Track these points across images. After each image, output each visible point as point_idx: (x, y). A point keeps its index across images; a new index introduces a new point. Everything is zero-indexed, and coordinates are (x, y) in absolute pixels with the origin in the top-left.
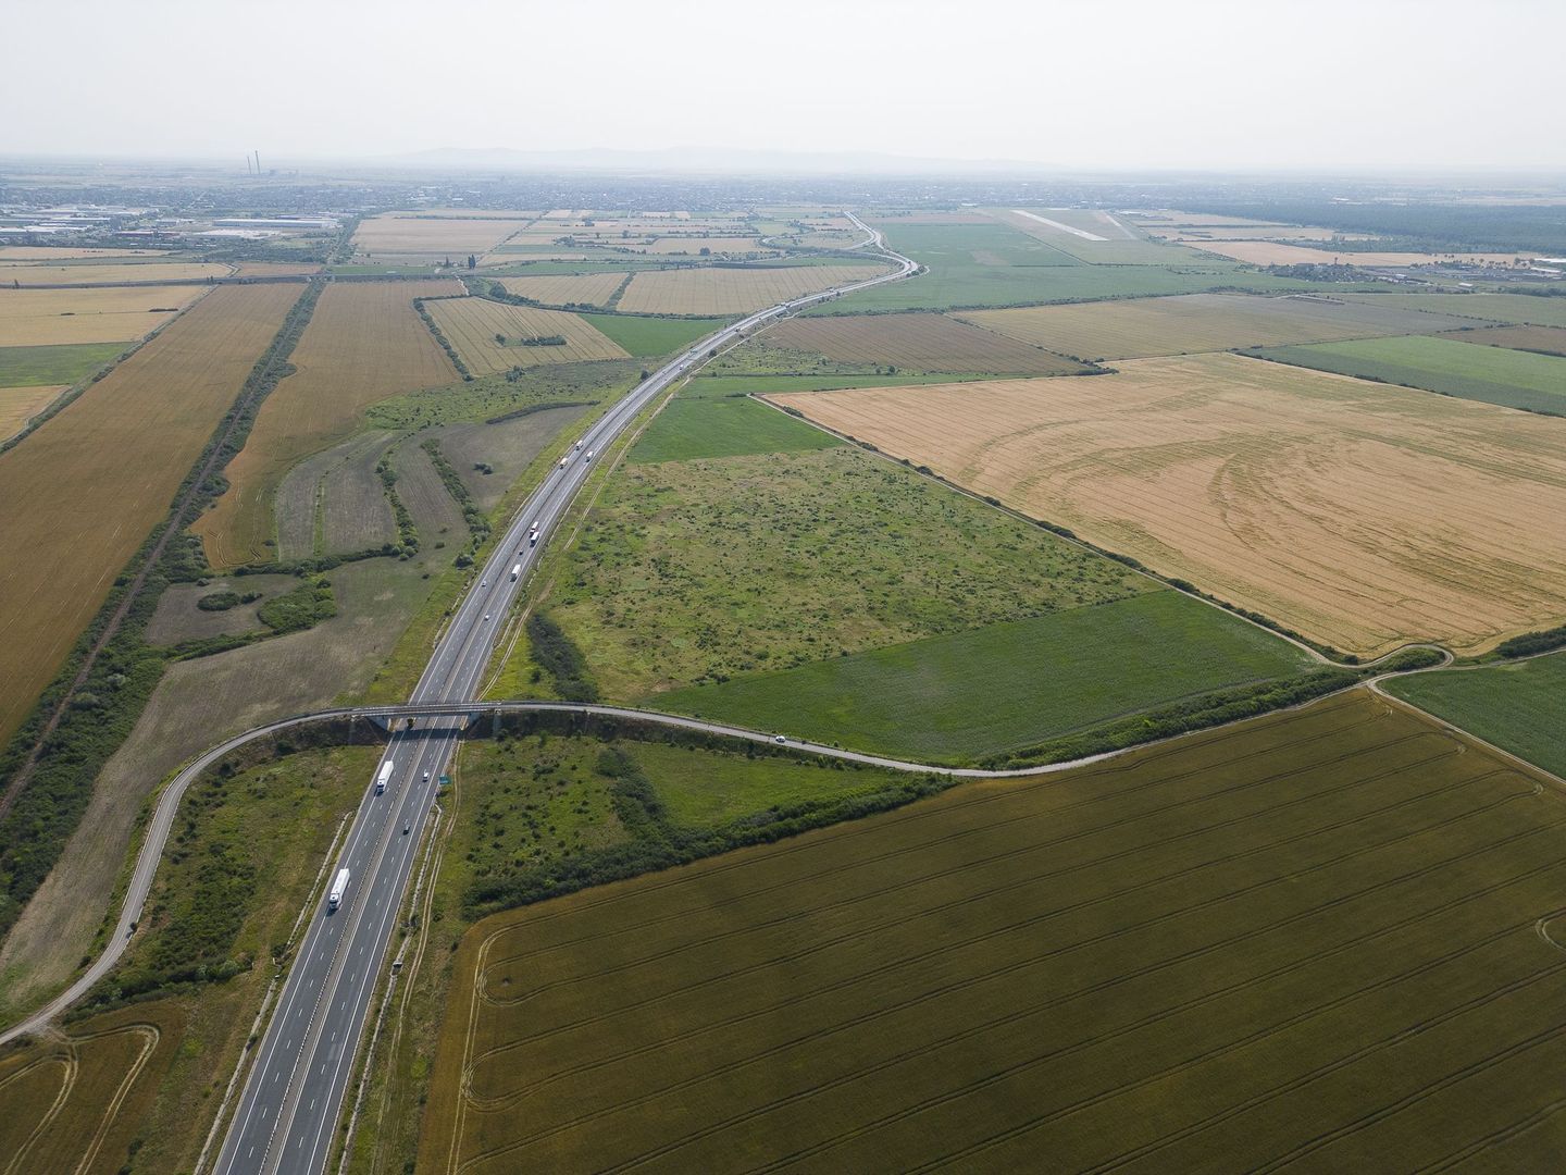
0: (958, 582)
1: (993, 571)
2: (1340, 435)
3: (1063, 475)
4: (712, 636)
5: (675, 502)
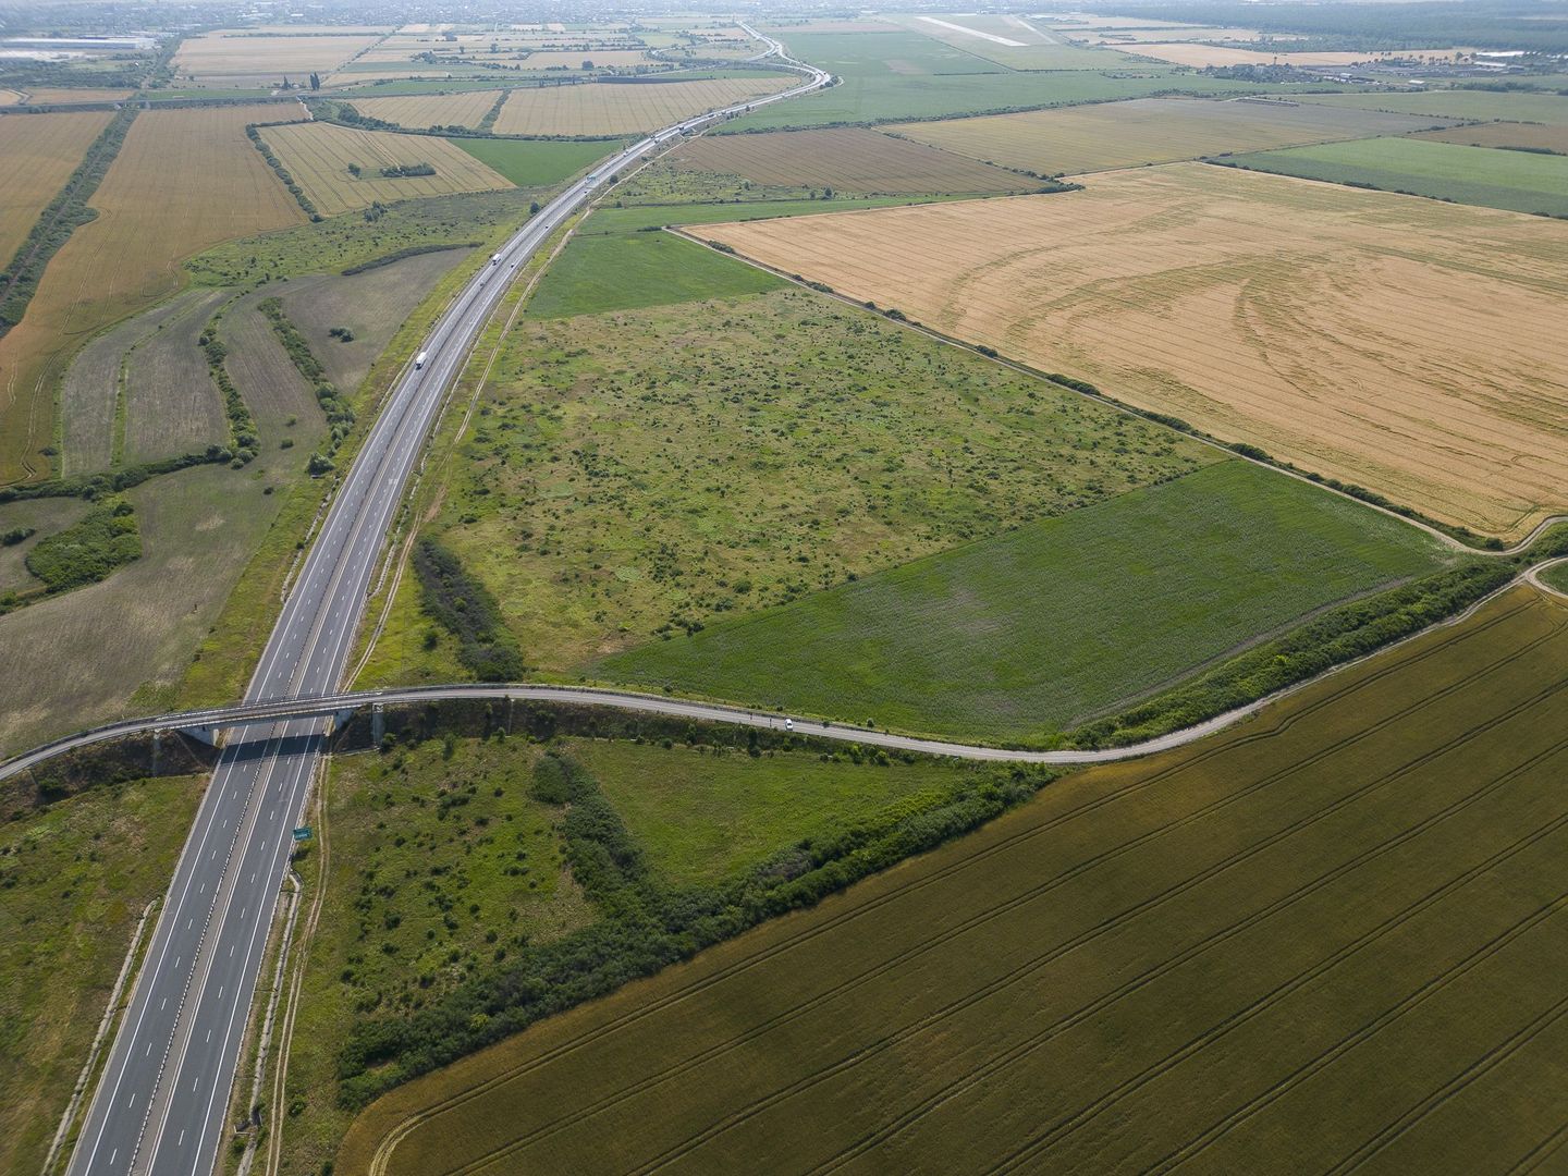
0: (974, 462)
1: (1012, 447)
2: (1356, 251)
3: (1060, 313)
4: (671, 562)
5: (593, 371)
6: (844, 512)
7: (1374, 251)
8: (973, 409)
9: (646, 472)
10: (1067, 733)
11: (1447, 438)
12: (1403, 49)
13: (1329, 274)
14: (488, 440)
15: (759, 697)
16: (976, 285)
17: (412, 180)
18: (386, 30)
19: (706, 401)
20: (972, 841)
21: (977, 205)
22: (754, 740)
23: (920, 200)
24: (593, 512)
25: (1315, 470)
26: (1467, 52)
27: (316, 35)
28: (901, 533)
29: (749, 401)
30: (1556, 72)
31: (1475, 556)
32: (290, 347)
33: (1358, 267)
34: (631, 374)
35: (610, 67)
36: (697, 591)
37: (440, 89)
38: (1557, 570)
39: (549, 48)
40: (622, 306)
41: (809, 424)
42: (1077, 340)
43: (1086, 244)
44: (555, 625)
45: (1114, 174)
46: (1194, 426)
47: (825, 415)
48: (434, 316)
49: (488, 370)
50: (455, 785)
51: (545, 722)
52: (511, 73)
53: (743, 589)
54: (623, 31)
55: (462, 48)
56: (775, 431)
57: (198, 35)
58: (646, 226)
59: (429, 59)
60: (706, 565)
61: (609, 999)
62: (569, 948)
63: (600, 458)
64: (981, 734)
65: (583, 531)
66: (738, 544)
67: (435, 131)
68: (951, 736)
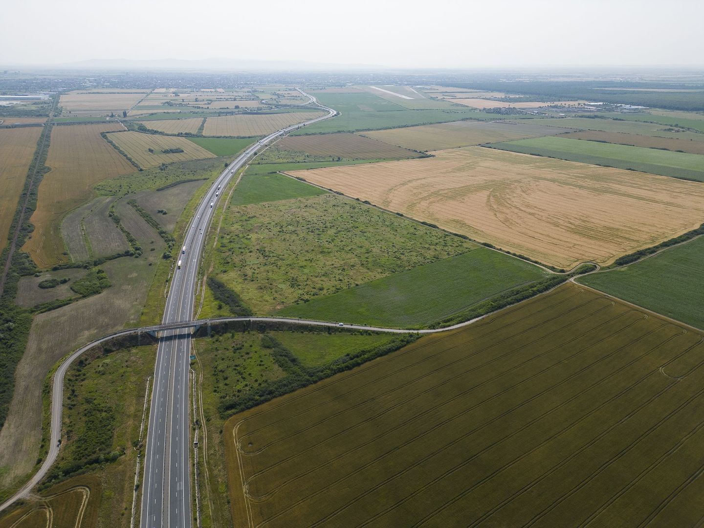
1: (409, 245)
2: (531, 179)
4: (296, 282)
5: (259, 223)
6: (353, 266)
7: (537, 179)
8: (395, 234)
9: (283, 255)
10: (426, 325)
11: (553, 240)
12: (559, 101)
13: (521, 187)
14: (226, 246)
15: (330, 319)
16: (395, 192)
17: (175, 154)
18: (148, 91)
19: (301, 232)
20: (398, 352)
21: (396, 163)
22: (329, 330)
23: (374, 161)
24: (267, 268)
25: (508, 250)
26: (582, 102)
27: (118, 93)
28: (372, 272)
29: (317, 232)
30: (613, 111)
31: (556, 275)
32: (144, 217)
33: (531, 184)
34: (273, 224)
35: (246, 108)
36: (306, 290)
37: (178, 117)
38: (580, 278)
39: (219, 100)
40: (266, 201)
41: (339, 239)
42: (431, 210)
43: (435, 177)
44: (260, 301)
45: (447, 151)
46: (470, 237)
47: (344, 236)
48: (196, 205)
49: (220, 223)
50: (237, 345)
51: (262, 327)
52: (205, 110)
53: (321, 289)
54: (248, 92)
55: (183, 100)
56: (327, 241)
57: (66, 93)
58: (271, 171)
59: (170, 104)
60: (308, 283)
61: (293, 393)
62: (280, 381)
63: (267, 251)
64: (400, 326)
65: (265, 274)
66: (318, 276)
67: (178, 135)
68: (391, 328)
